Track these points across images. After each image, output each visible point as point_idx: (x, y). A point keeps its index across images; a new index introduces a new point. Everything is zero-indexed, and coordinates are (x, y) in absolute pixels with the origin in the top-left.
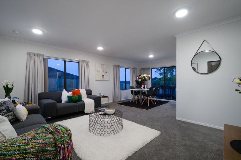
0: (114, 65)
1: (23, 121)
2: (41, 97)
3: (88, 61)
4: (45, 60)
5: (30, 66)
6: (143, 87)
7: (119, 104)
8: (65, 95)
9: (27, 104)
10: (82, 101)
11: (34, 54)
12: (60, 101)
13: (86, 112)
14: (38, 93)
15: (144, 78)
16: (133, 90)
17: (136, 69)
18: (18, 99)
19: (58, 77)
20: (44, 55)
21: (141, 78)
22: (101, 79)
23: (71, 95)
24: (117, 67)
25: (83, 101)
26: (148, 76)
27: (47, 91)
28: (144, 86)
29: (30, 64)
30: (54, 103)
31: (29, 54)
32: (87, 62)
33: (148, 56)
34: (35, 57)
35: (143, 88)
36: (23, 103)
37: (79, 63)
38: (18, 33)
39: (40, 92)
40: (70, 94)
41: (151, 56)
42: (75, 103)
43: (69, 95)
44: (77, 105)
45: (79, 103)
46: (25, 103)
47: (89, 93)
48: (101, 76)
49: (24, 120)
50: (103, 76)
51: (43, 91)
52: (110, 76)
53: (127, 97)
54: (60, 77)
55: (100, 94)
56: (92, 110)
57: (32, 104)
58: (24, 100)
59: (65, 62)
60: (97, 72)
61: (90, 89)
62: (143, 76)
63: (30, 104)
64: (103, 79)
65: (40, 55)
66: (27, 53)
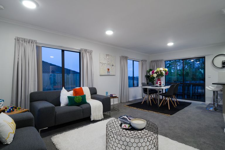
0: (120, 56)
1: (7, 144)
2: (34, 98)
3: (91, 50)
4: (39, 49)
5: (19, 55)
6: (159, 84)
7: (129, 105)
8: (65, 95)
9: (16, 108)
10: (86, 103)
11: (24, 40)
12: (59, 104)
13: (92, 119)
14: (30, 93)
15: (160, 73)
16: (147, 88)
17: (146, 61)
18: (3, 102)
19: (52, 72)
20: (37, 42)
21: (156, 73)
22: (106, 74)
23: (73, 96)
24: (125, 58)
25: (88, 103)
26: (165, 70)
27: (41, 90)
28: (161, 83)
29: (19, 53)
30: (53, 108)
31: (18, 40)
32: (90, 52)
33: (167, 44)
34: (26, 44)
35: (159, 86)
36: (10, 108)
37: (80, 53)
38: (3, 8)
39: (32, 91)
40: (71, 93)
41: (170, 44)
42: (78, 106)
43: (70, 96)
44: (81, 110)
45: (84, 106)
46: (12, 108)
47: (94, 92)
48: (107, 70)
49: (9, 143)
50: (109, 69)
51: (36, 90)
52: (116, 70)
53: (135, 97)
54: (53, 72)
55: (107, 93)
56: (100, 115)
57: (22, 109)
58: (12, 103)
59: (63, 51)
60: (101, 65)
61: (93, 87)
62: (159, 70)
63: (19, 109)
64: (109, 74)
65: (32, 42)
66: (15, 39)
